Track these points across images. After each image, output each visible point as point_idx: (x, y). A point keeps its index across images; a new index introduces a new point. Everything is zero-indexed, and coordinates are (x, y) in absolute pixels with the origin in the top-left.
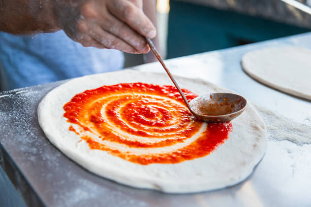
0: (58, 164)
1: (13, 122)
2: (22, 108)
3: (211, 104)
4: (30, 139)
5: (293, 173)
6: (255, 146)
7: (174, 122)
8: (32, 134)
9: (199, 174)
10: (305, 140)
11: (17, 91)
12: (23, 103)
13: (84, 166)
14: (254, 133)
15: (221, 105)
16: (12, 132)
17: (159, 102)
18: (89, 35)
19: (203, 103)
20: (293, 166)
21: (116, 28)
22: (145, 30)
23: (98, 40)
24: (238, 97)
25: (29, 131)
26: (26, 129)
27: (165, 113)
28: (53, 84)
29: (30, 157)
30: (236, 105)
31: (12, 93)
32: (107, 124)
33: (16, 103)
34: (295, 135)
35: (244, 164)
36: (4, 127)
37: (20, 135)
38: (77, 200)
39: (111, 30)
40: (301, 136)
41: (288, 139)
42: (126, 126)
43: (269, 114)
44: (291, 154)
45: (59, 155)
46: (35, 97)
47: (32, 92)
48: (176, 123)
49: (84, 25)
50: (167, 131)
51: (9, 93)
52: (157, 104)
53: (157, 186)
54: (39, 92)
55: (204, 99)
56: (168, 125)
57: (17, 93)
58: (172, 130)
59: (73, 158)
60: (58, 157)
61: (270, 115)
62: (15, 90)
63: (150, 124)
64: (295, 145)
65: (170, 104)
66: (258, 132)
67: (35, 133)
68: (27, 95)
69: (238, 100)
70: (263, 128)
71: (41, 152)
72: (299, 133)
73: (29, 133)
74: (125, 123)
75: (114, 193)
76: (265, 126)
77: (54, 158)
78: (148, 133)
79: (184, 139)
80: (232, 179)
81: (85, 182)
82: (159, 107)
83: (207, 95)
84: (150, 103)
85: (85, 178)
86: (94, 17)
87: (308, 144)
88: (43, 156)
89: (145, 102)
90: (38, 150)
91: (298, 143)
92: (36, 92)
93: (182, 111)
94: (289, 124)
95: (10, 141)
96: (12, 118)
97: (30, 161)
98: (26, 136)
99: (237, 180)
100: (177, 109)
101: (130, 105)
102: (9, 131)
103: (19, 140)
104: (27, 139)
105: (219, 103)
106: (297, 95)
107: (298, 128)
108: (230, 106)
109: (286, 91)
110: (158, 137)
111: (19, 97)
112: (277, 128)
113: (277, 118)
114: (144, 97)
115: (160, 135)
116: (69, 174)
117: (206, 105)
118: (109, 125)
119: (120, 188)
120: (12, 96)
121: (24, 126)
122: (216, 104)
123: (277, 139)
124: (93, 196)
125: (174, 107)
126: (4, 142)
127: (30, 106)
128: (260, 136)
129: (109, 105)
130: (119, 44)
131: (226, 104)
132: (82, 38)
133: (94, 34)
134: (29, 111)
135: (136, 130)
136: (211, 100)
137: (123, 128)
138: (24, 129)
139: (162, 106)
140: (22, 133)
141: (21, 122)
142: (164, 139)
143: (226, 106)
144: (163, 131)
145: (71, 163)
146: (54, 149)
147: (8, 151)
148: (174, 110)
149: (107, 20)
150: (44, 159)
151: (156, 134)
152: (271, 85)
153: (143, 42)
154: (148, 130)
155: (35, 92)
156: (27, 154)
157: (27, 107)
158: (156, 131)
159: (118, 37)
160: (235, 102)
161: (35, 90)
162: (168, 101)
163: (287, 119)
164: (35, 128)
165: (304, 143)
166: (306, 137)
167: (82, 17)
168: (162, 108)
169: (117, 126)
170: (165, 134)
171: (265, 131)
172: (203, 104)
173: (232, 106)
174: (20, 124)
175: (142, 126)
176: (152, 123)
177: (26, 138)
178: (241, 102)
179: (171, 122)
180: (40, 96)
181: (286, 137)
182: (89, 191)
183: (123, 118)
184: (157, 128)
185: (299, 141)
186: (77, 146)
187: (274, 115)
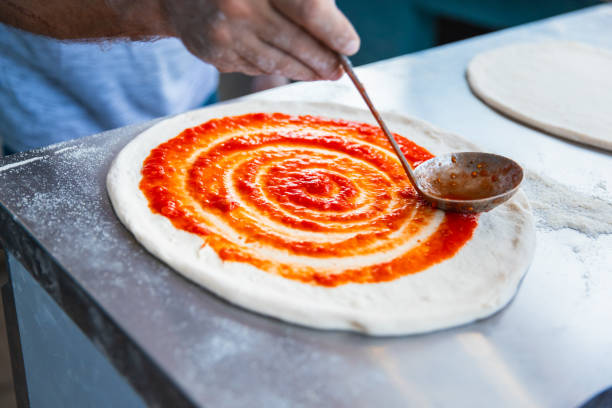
0: (167, 292)
1: (63, 212)
2: (74, 182)
3: (453, 174)
4: (105, 245)
5: (587, 290)
6: (515, 242)
7: (363, 200)
8: (107, 235)
9: (426, 299)
10: (602, 226)
11: (56, 149)
12: (73, 173)
13: (219, 293)
14: (511, 218)
15: (474, 177)
16: (68, 233)
17: (329, 161)
18: (235, 51)
19: (439, 171)
20: (585, 277)
21: (286, 36)
22: (341, 41)
23: (250, 59)
24: (504, 160)
25: (98, 229)
26: (92, 226)
27: (344, 184)
28: (121, 133)
29: (114, 279)
30: (501, 177)
31: (47, 152)
32: (243, 209)
33: (60, 173)
34: (584, 218)
35: (501, 277)
36: (50, 223)
37: (84, 236)
38: (217, 357)
39: (277, 41)
40: (593, 218)
41: (571, 227)
42: (279, 213)
43: (531, 179)
44: (579, 254)
45: (165, 273)
46: (93, 159)
47: (85, 150)
48: (367, 202)
49: (224, 32)
50: (354, 218)
51: (41, 154)
52: (324, 166)
53: (355, 324)
54: (99, 148)
55: (440, 165)
56: (353, 207)
57: (57, 152)
58: (362, 217)
59: (197, 279)
60: (163, 277)
61: (534, 180)
62: (51, 147)
63: (320, 207)
64: (583, 236)
65: (350, 165)
66: (516, 214)
67: (110, 233)
68: (77, 154)
69: (506, 167)
70: (526, 206)
71: (131, 269)
72: (590, 214)
73: (101, 233)
74: (276, 206)
75: (281, 340)
76: (528, 201)
77: (158, 280)
78: (322, 224)
79: (388, 232)
80: (485, 306)
81: (225, 323)
82: (332, 172)
83: (445, 157)
84: (313, 165)
85: (223, 315)
86: (243, 16)
87: (606, 233)
88: (136, 276)
89: (303, 163)
90: (126, 267)
91: (589, 232)
92: (93, 149)
93: (373, 179)
94: (569, 196)
95: (69, 250)
96: (60, 204)
97: (114, 287)
98: (95, 239)
99: (495, 308)
100: (363, 175)
101: (275, 170)
102: (60, 230)
103: (85, 247)
104: (99, 246)
105: (469, 172)
106: (577, 139)
107: (586, 203)
108: (490, 178)
109: (557, 132)
110: (341, 231)
111: (62, 160)
112: (550, 206)
113: (547, 186)
114: (298, 152)
115: (344, 226)
116: (192, 309)
117: (443, 176)
118: (248, 212)
119: (289, 330)
120: (48, 159)
121: (87, 219)
122: (464, 175)
123: (553, 228)
124: (244, 347)
125: (358, 170)
126: (57, 252)
127: (89, 180)
128: (522, 223)
129: (238, 171)
130: (289, 67)
131: (483, 174)
132: (220, 55)
133: (243, 49)
134: (90, 189)
135: (299, 219)
136: (453, 165)
137: (273, 215)
138: (88, 224)
139: (335, 169)
140: (87, 234)
141: (78, 210)
142: (353, 235)
143: (483, 178)
144: (346, 220)
145: (192, 287)
146: (154, 263)
147: (69, 270)
148: (358, 175)
149: (269, 22)
150: (140, 282)
151: (336, 224)
152: (527, 121)
153: (333, 61)
154: (318, 219)
155: (90, 150)
156: (106, 275)
157: (83, 182)
158: (333, 219)
159: (287, 53)
160: (500, 172)
161: (90, 146)
162: (345, 160)
163: (564, 186)
164: (108, 223)
165: (600, 233)
166: (602, 221)
167: (222, 16)
168: (336, 173)
169: (263, 214)
170: (352, 225)
171: (529, 212)
172: (437, 174)
173: (494, 179)
174: (79, 216)
175: (307, 211)
176: (323, 204)
177: (97, 242)
178: (512, 172)
179: (359, 201)
180: (102, 158)
181: (568, 223)
182: (234, 338)
183: (269, 197)
184: (334, 214)
185: (591, 228)
186: (198, 255)
187: (540, 180)
